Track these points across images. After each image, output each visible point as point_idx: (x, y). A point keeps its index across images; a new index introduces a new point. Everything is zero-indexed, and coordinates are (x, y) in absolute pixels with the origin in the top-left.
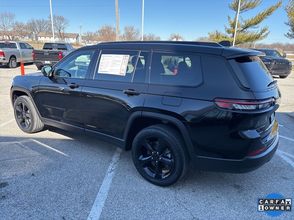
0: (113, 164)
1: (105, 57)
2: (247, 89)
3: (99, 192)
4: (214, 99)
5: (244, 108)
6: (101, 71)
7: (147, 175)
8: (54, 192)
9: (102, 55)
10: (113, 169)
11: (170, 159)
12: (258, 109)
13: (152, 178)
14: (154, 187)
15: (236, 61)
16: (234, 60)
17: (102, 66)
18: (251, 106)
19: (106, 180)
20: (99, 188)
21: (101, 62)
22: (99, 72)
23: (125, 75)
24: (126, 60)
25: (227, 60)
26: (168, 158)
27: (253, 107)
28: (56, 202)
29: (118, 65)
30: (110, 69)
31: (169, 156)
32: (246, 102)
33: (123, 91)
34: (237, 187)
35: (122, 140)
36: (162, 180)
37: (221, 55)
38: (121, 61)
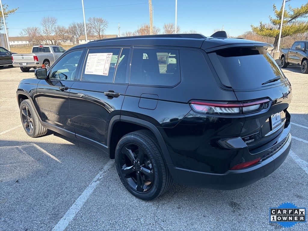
0: (102, 172)
1: (92, 56)
2: (228, 89)
3: (75, 203)
4: (189, 101)
5: (225, 112)
6: (87, 71)
7: (130, 187)
8: (29, 201)
9: (89, 54)
10: (100, 178)
11: (150, 170)
12: (241, 112)
13: (134, 190)
14: (135, 200)
15: (217, 54)
16: (215, 53)
17: (88, 66)
18: (233, 108)
19: (88, 190)
20: (76, 199)
21: (87, 61)
22: (86, 73)
23: (107, 75)
24: (109, 59)
25: (207, 53)
26: (148, 168)
27: (236, 110)
28: (27, 212)
29: (102, 64)
30: (95, 69)
31: (150, 166)
32: (228, 103)
33: (104, 93)
34: (233, 204)
35: (107, 147)
36: (143, 194)
37: (200, 48)
38: (105, 60)
